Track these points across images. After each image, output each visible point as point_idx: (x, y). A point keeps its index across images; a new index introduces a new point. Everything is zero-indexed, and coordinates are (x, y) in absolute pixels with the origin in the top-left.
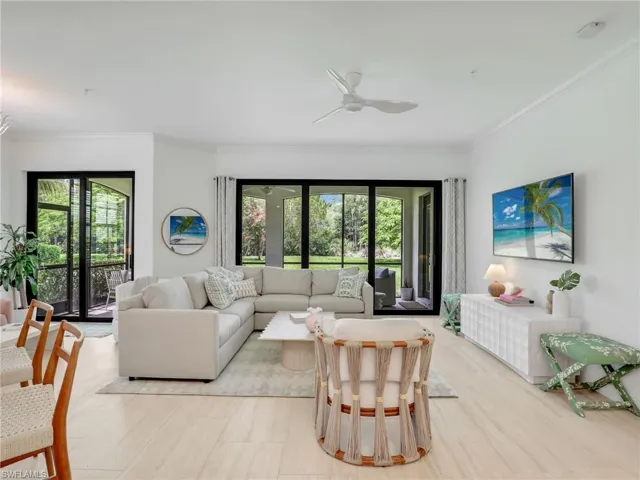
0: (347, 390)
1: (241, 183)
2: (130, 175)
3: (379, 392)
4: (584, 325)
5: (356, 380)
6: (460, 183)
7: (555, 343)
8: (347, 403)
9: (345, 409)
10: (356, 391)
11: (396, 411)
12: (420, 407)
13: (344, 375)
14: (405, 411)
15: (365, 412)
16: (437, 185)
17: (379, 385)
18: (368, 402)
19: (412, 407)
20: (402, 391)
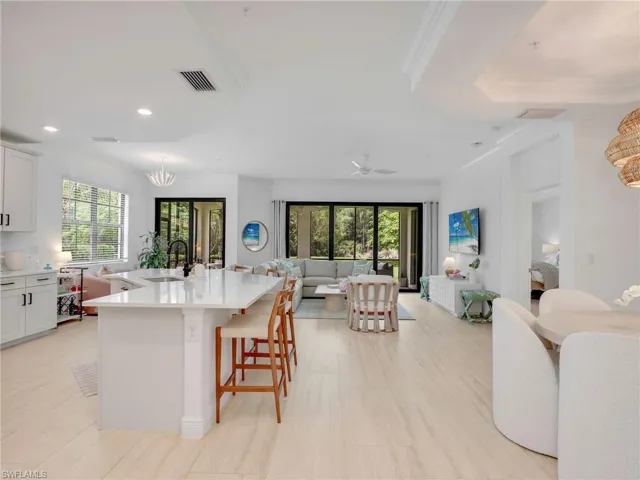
0: (362, 303)
1: (289, 204)
2: (223, 200)
3: (376, 304)
4: (483, 288)
5: (366, 300)
6: (434, 205)
7: (465, 294)
8: (362, 310)
9: (362, 313)
10: (366, 304)
11: (382, 314)
12: (393, 314)
13: (362, 298)
14: (386, 314)
15: (370, 313)
16: (419, 206)
17: (376, 301)
18: (371, 309)
19: (390, 313)
20: (385, 304)
